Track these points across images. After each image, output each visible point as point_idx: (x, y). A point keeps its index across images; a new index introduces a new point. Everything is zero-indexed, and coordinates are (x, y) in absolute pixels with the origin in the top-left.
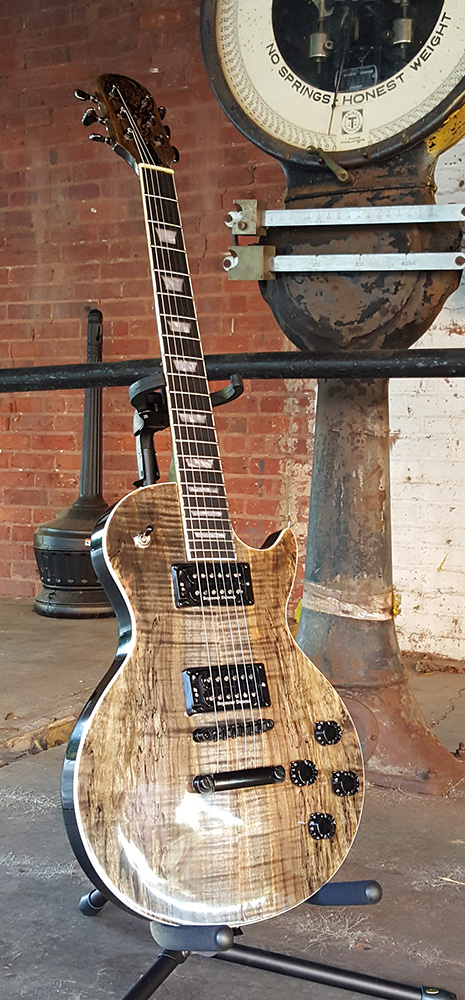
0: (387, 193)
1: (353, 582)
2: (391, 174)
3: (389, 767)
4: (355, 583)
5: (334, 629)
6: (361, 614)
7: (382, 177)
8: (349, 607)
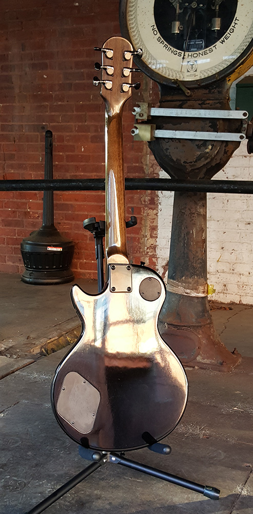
0: (208, 102)
1: (190, 280)
2: (210, 92)
3: (206, 360)
4: (191, 280)
5: (182, 300)
6: (194, 294)
7: (206, 94)
8: (188, 291)
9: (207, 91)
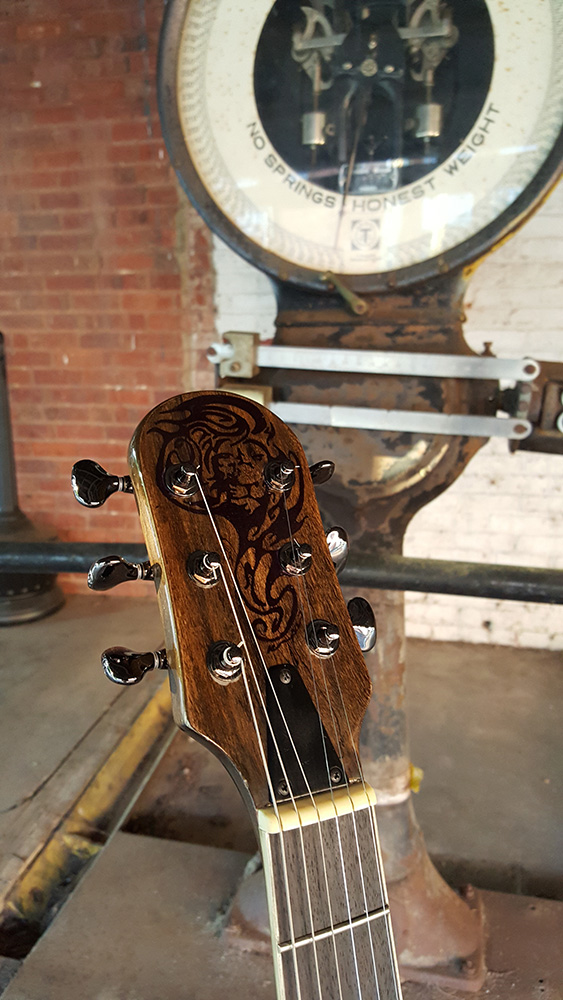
0: (411, 329)
2: (416, 303)
3: (422, 958)
6: (383, 799)
7: (406, 307)
9: (408, 301)
